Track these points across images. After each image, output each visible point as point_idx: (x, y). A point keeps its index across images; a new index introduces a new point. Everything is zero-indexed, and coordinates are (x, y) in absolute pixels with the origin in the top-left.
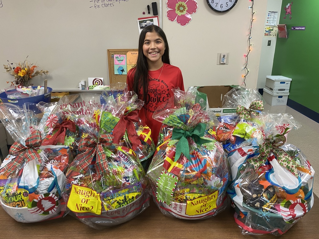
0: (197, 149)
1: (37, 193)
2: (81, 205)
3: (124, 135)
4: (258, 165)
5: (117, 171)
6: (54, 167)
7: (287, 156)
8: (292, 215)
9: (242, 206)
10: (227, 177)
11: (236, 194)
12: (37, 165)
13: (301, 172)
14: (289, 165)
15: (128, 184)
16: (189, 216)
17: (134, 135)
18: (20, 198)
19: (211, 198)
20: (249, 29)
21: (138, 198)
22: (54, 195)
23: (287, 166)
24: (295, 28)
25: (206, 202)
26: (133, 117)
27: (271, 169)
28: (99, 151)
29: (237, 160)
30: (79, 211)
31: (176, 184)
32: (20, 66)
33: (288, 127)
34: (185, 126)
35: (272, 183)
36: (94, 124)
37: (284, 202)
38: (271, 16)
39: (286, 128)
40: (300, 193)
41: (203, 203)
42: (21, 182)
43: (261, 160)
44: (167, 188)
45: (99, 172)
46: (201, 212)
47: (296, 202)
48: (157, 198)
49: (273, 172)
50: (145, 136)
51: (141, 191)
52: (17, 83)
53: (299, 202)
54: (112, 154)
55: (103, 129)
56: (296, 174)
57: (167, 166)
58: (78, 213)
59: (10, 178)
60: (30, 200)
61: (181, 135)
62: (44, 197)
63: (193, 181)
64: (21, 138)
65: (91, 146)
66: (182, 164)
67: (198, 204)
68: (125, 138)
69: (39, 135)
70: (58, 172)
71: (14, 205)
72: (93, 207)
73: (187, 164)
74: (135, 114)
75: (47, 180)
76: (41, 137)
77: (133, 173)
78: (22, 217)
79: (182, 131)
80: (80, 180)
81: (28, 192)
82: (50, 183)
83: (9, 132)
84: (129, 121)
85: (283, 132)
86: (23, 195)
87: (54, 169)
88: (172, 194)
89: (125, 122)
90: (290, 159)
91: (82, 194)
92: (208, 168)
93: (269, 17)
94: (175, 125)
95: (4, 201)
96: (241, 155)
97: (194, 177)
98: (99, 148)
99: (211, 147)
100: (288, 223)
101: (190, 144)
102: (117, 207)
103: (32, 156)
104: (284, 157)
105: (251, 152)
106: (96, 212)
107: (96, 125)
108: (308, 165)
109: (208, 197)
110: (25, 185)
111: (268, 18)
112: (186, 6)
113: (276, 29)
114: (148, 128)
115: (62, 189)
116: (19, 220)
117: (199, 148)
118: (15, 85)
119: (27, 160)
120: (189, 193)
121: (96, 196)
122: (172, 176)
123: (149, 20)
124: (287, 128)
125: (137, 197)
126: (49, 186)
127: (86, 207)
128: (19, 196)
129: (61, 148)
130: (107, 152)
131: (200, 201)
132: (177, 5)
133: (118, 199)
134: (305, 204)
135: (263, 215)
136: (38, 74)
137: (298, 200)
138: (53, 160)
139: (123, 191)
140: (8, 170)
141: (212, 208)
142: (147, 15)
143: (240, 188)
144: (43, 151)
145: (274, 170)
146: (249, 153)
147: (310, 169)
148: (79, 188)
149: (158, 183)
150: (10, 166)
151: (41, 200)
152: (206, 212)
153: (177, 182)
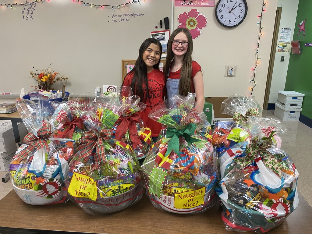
0: (187, 147)
1: (43, 177)
2: (80, 190)
3: (126, 134)
4: (243, 165)
5: (113, 162)
6: (59, 156)
7: (273, 159)
8: (274, 214)
9: (227, 202)
10: (215, 175)
11: (223, 192)
12: (46, 154)
13: (285, 174)
14: (274, 167)
15: (123, 176)
16: (177, 210)
17: (135, 135)
18: (28, 181)
19: (198, 193)
20: (257, 43)
21: (132, 189)
22: (57, 181)
23: (272, 167)
24: (308, 45)
25: (193, 197)
26: (135, 119)
27: (257, 170)
28: (99, 143)
29: (226, 160)
30: (77, 196)
31: (165, 177)
32: (43, 73)
33: (274, 130)
34: (178, 126)
35: (256, 182)
36: (97, 120)
37: (266, 201)
38: (284, 32)
39: (272, 131)
40: (283, 194)
41: (190, 198)
42: (30, 166)
43: (247, 160)
44: (157, 181)
45: (98, 162)
46: (188, 206)
47: (278, 201)
48: (149, 191)
49: (259, 173)
50: (145, 137)
51: (135, 183)
52: (40, 88)
53: (281, 202)
54: (110, 148)
55: (104, 125)
56: (280, 175)
57: (159, 160)
58: (77, 198)
59: (22, 163)
60: (36, 183)
61: (174, 133)
62: (48, 182)
63: (181, 175)
64: (34, 129)
65: (93, 139)
66: (172, 160)
67: (185, 197)
68: (126, 137)
69: (49, 127)
70: (63, 161)
71: (23, 187)
72: (89, 193)
73: (177, 160)
74: (138, 115)
75: (53, 166)
76: (50, 129)
77: (128, 166)
78: (30, 198)
79: (174, 130)
80: (80, 169)
81: (35, 176)
82: (55, 170)
83: (25, 124)
84: (132, 122)
85: (269, 135)
86: (31, 178)
87: (59, 158)
88: (161, 187)
89: (128, 122)
90: (276, 161)
91: (81, 181)
92: (195, 164)
93: (283, 33)
94: (169, 125)
95: (16, 183)
96: (229, 156)
97: (182, 171)
98: (99, 141)
99: (201, 146)
100: (270, 221)
101: (181, 142)
102: (111, 195)
103: (42, 146)
104: (271, 159)
105: (240, 153)
106: (93, 198)
107: (98, 120)
108: (293, 167)
109: (195, 192)
110: (34, 170)
111: (282, 35)
112: (196, 21)
113: (289, 46)
114: (148, 129)
115: (65, 176)
116: (27, 201)
117: (189, 146)
118: (38, 89)
119: (37, 148)
120: (178, 187)
121: (93, 183)
122: (163, 170)
123: (161, 34)
124: (274, 132)
125: (130, 188)
126: (54, 172)
127: (84, 193)
128: (28, 179)
129: (68, 141)
130: (106, 146)
131: (187, 195)
132: (188, 20)
133: (112, 188)
134: (287, 204)
135: (245, 212)
136: (59, 80)
137: (280, 199)
138: (60, 151)
139: (118, 181)
140: (21, 156)
141: (199, 204)
142: (159, 29)
143: (225, 185)
144: (52, 142)
145: (260, 170)
146: (237, 154)
147: (295, 172)
148: (79, 175)
149: (150, 176)
150: (23, 153)
151: (46, 184)
152: (193, 207)
153: (166, 176)
